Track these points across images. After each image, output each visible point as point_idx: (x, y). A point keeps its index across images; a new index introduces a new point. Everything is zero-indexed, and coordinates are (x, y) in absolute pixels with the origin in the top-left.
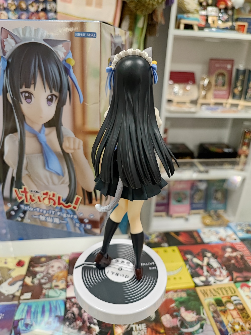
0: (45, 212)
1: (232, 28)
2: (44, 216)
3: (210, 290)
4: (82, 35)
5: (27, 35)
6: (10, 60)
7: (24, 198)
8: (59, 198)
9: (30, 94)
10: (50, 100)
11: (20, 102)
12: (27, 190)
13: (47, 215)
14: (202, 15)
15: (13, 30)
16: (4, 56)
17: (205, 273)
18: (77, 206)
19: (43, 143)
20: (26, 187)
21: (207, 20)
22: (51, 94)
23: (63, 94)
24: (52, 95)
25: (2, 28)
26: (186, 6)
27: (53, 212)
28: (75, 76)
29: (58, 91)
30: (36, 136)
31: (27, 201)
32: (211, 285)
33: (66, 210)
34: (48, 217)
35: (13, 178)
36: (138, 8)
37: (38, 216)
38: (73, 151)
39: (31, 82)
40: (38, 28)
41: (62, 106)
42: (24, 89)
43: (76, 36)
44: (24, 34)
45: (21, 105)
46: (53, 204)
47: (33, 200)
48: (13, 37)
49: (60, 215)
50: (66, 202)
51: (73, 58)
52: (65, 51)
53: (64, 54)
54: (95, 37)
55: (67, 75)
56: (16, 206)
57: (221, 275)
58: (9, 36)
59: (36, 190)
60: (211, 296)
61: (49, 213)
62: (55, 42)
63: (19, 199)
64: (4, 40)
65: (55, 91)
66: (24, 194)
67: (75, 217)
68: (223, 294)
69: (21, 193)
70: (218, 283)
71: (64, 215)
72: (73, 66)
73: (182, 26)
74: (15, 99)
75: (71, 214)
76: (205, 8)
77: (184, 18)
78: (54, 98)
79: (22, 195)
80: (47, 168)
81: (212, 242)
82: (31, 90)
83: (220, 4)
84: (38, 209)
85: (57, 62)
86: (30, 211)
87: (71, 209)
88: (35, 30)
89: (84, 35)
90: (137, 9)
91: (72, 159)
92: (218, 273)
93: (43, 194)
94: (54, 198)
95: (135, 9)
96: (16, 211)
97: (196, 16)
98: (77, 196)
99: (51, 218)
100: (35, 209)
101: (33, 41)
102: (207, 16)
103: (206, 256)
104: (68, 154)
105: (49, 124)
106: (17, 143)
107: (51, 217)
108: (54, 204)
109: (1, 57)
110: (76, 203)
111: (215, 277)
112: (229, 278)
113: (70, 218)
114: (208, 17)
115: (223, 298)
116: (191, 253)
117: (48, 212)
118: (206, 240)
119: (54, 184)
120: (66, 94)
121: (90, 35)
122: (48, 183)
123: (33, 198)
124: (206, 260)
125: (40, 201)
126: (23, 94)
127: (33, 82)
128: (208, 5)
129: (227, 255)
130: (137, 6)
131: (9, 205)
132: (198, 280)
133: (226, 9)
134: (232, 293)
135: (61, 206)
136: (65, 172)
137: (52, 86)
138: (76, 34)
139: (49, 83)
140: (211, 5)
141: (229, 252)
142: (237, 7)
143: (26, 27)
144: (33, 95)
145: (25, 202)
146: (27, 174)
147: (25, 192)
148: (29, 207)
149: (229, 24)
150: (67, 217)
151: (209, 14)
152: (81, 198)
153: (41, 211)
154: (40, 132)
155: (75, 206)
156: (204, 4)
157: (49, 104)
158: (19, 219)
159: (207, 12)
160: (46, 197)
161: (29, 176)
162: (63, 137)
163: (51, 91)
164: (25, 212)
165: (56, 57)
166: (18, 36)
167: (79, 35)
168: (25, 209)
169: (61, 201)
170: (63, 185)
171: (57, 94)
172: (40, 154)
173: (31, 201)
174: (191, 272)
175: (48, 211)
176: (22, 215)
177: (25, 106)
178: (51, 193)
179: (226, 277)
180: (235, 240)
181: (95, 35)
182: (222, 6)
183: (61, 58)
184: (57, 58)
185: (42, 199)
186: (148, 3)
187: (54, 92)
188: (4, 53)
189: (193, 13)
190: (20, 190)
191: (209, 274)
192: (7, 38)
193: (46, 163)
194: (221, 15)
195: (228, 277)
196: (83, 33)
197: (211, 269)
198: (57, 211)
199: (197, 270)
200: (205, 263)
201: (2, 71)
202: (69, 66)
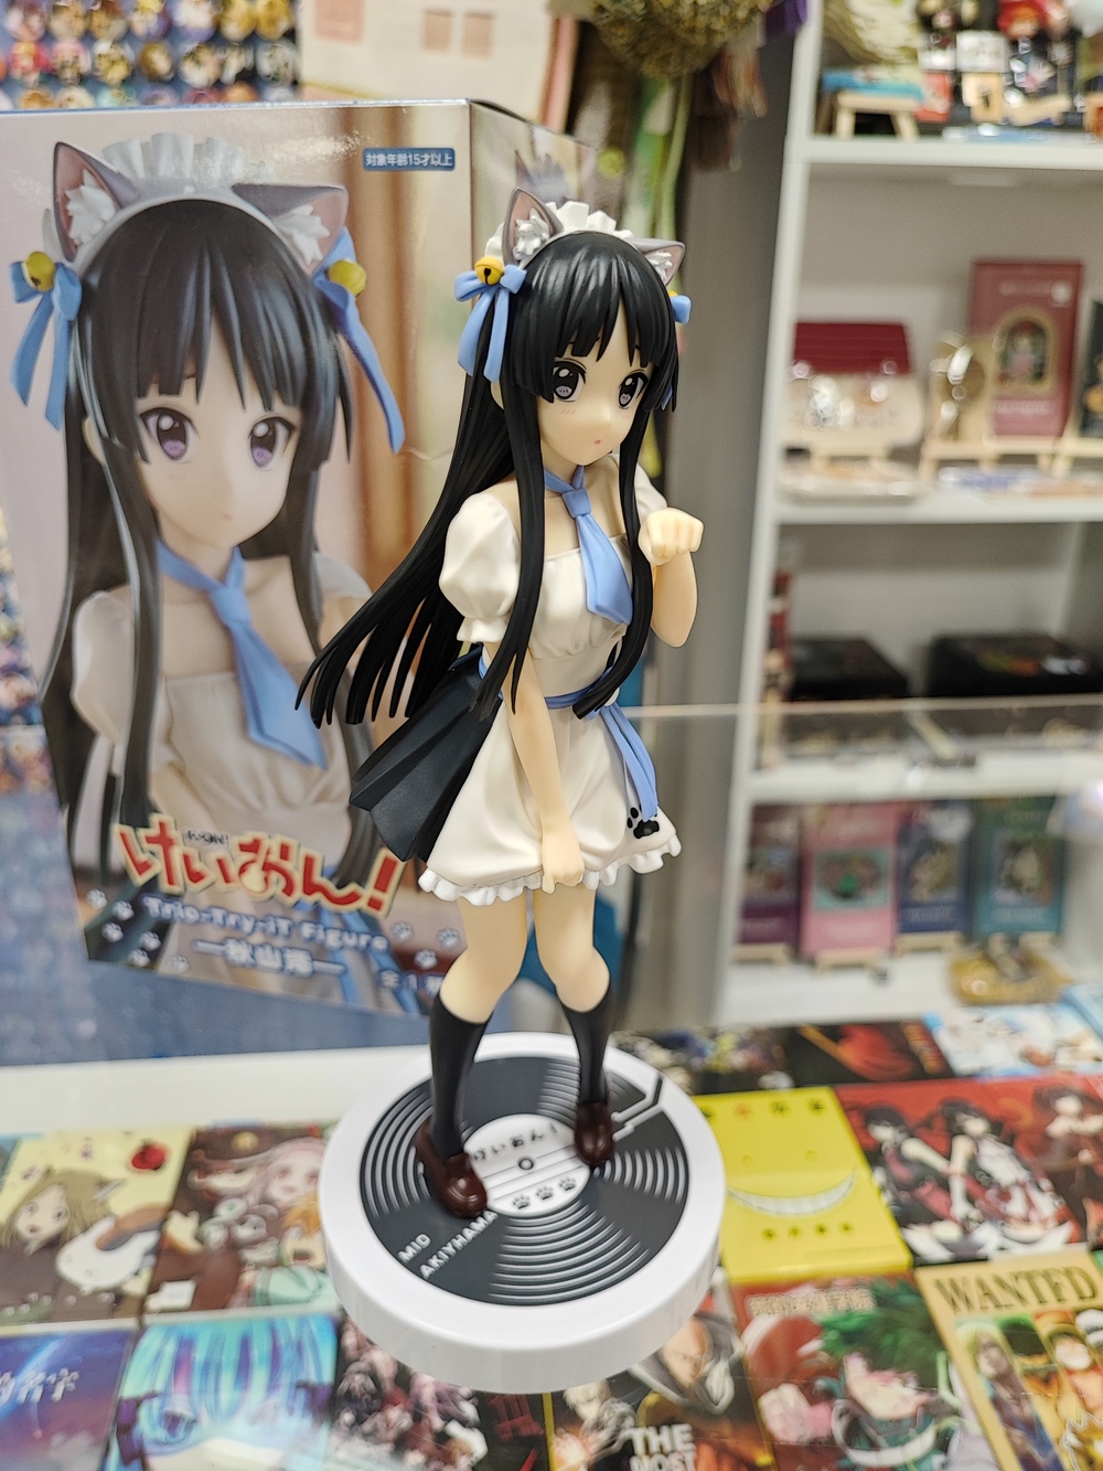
0: (247, 926)
1: (1070, 124)
2: (243, 942)
3: (981, 1284)
4: (393, 163)
5: (165, 169)
6: (94, 280)
7: (158, 867)
8: (309, 862)
9: (180, 419)
10: (262, 443)
11: (137, 455)
12: (173, 833)
13: (257, 938)
14: (931, 72)
15: (105, 151)
16: (68, 264)
17: (960, 1208)
18: (385, 898)
19: (236, 628)
20: (165, 817)
21: (956, 93)
22: (269, 415)
23: (317, 413)
24: (271, 422)
25: (59, 145)
26: (861, 35)
27: (284, 925)
28: (368, 338)
29: (299, 399)
30: (205, 593)
31: (171, 882)
32: (985, 1260)
33: (339, 915)
34: (262, 946)
35: (111, 780)
36: (644, 47)
37: (221, 944)
39: (183, 368)
40: (209, 141)
41: (316, 466)
42: (153, 399)
43: (370, 168)
44: (151, 168)
45: (144, 467)
46: (284, 891)
47: (195, 877)
48: (104, 180)
49: (312, 939)
50: (336, 880)
51: (358, 261)
52: (326, 232)
53: (323, 243)
54: (451, 168)
55: (332, 331)
56: (125, 904)
57: (1033, 1216)
58: (87, 177)
59: (211, 830)
60: (984, 1308)
61: (264, 931)
62: (282, 197)
63: (140, 873)
64: (69, 194)
65: (285, 402)
66: (158, 848)
67: (379, 944)
68: (1042, 1301)
69: (147, 846)
70: (1019, 1250)
71: (332, 939)
72: (358, 295)
73: (845, 122)
74: (116, 441)
75: (358, 934)
76: (945, 40)
77: (854, 87)
78: (281, 431)
79: (152, 853)
80: (254, 734)
81: (990, 1068)
82: (184, 401)
83: (1011, 20)
84: (218, 914)
85: (290, 278)
86: (183, 921)
87: (359, 911)
88: (198, 147)
89: (402, 159)
90: (642, 53)
92: (1016, 1206)
93: (237, 848)
94: (288, 866)
95: (631, 54)
96: (125, 926)
97: (908, 74)
99: (273, 952)
100: (205, 912)
101: (189, 193)
102: (957, 75)
103: (961, 1132)
105: (258, 547)
106: (127, 630)
107: (273, 948)
108: (289, 890)
109: (58, 265)
110: (382, 885)
111: (1003, 1224)
112: (1067, 1230)
113: (356, 948)
114: (960, 80)
115: (1038, 1316)
116: (894, 1118)
117: (261, 924)
118: (962, 1062)
119: (284, 801)
120: (331, 411)
121: (429, 161)
122: (261, 798)
123: (197, 866)
124: (962, 1147)
125: (227, 880)
126: (152, 421)
127: (190, 369)
128: (959, 25)
129: (1059, 1128)
130: (640, 40)
131: (98, 900)
132: (926, 1240)
133: (1042, 41)
134: (1082, 1298)
135: (318, 896)
136: (332, 753)
137: (270, 381)
138: (369, 156)
139: (260, 368)
140: (975, 26)
141: (1069, 1116)
142: (1089, 29)
143: (159, 135)
144: (190, 421)
145: (164, 886)
146: (171, 764)
147: (164, 841)
148: (180, 904)
149: (1057, 105)
150: (342, 948)
151: (965, 63)
153: (232, 920)
154: (223, 578)
155: (379, 895)
156: (943, 21)
157: (257, 459)
158: (141, 959)
159: (955, 58)
160: (253, 862)
161: (181, 772)
162: (320, 600)
163: (268, 405)
164: (162, 929)
165: (284, 256)
166: (127, 174)
167: (381, 159)
168: (163, 915)
169: (317, 878)
170: (323, 807)
171: (293, 415)
172: (228, 676)
173: (188, 881)
174: (896, 1202)
175: (263, 921)
176: (152, 942)
177: (159, 474)
178: (272, 844)
179: (1051, 1224)
180: (1098, 1060)
181: (447, 157)
182: (1024, 27)
183: (308, 260)
184: (289, 263)
185: (233, 870)
186: (687, 24)
187: (279, 408)
188: (69, 248)
189: (892, 63)
190: (142, 832)
191: (974, 1214)
192: (82, 188)
193: (251, 715)
194: (1017, 67)
195: (1061, 1222)
197: (987, 1188)
198: (302, 922)
199: (923, 1192)
200: (958, 1164)
201: (63, 325)
202: (344, 294)
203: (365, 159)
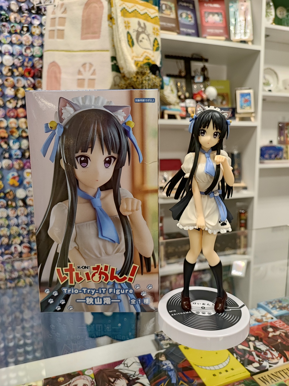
0: (93, 292)
2: (91, 298)
3: (269, 376)
4: (141, 101)
5: (87, 103)
6: (67, 127)
7: (68, 278)
8: (113, 270)
9: (86, 157)
10: (107, 162)
11: (74, 167)
12: (73, 267)
14: (182, 107)
16: (60, 124)
17: (257, 359)
19: (97, 208)
20: (72, 263)
21: (187, 111)
23: (122, 155)
24: (110, 157)
25: (61, 98)
26: (167, 99)
27: (104, 290)
28: (135, 138)
29: (117, 152)
30: (89, 200)
31: (72, 282)
32: (267, 370)
35: (57, 254)
37: (84, 300)
38: (131, 213)
39: (88, 145)
40: (98, 97)
41: (121, 167)
42: (80, 153)
43: (136, 102)
44: (84, 102)
45: (76, 170)
47: (78, 279)
48: (72, 105)
50: (120, 274)
51: (133, 121)
52: (125, 115)
53: (124, 117)
54: (154, 102)
55: (126, 136)
56: (55, 292)
57: (274, 357)
58: (67, 105)
59: (85, 265)
60: (272, 382)
62: (115, 108)
63: (62, 281)
64: (62, 108)
65: (114, 152)
67: (131, 291)
68: (284, 377)
69: (65, 272)
70: (274, 366)
71: (118, 292)
73: (166, 116)
76: (183, 101)
77: (166, 109)
78: (113, 159)
79: (67, 274)
80: (100, 236)
82: (88, 153)
83: (196, 97)
84: (85, 290)
85: (116, 125)
86: (73, 294)
88: (96, 99)
89: (143, 100)
91: (130, 222)
92: (269, 356)
93: (92, 269)
94: (107, 272)
96: (55, 298)
97: (177, 107)
98: (133, 265)
101: (93, 108)
102: (187, 108)
104: (126, 217)
105: (104, 188)
106: (66, 212)
108: (106, 280)
109: (58, 124)
110: (132, 275)
111: (268, 361)
112: (282, 359)
115: (285, 381)
120: (125, 154)
121: (149, 101)
122: (101, 254)
123: (80, 276)
124: (251, 344)
125: (88, 279)
126: (79, 159)
127: (90, 146)
128: (186, 98)
129: (270, 335)
131: (47, 292)
132: (251, 368)
133: (202, 101)
135: (115, 280)
136: (121, 239)
137: (110, 148)
138: (136, 100)
139: (108, 145)
140: (189, 98)
141: (272, 332)
142: (211, 99)
143: (86, 96)
144: (89, 158)
145: (69, 284)
146: (75, 247)
147: (71, 270)
148: (73, 289)
151: (188, 105)
152: (138, 266)
153: (89, 291)
154: (95, 196)
156: (182, 97)
157: (106, 166)
158: (58, 309)
159: (186, 104)
160: (97, 272)
161: (78, 249)
162: (121, 200)
163: (109, 153)
165: (116, 120)
166: (78, 104)
167: (139, 100)
168: (67, 293)
169: (115, 275)
170: (117, 254)
171: (116, 155)
172: (94, 221)
173: (76, 281)
174: (241, 360)
176: (63, 302)
177: (80, 171)
179: (279, 358)
180: (272, 318)
181: (153, 100)
182: (198, 99)
183: (121, 121)
184: (117, 122)
185: (91, 276)
187: (112, 154)
188: (61, 120)
189: (174, 105)
190: (64, 269)
191: (261, 359)
192: (66, 107)
193: (100, 231)
195: (281, 358)
196: (142, 99)
197: (261, 353)
198: (109, 289)
199: (247, 357)
200: (252, 349)
201: (58, 137)
202: (130, 128)
203: (135, 101)
